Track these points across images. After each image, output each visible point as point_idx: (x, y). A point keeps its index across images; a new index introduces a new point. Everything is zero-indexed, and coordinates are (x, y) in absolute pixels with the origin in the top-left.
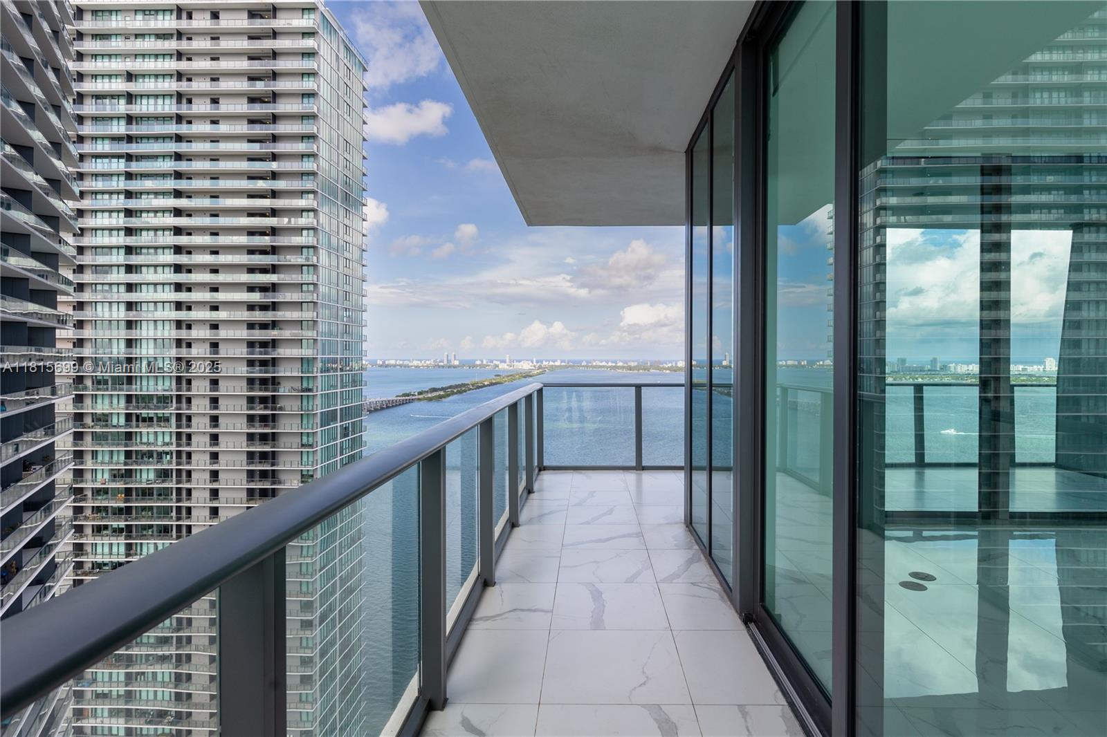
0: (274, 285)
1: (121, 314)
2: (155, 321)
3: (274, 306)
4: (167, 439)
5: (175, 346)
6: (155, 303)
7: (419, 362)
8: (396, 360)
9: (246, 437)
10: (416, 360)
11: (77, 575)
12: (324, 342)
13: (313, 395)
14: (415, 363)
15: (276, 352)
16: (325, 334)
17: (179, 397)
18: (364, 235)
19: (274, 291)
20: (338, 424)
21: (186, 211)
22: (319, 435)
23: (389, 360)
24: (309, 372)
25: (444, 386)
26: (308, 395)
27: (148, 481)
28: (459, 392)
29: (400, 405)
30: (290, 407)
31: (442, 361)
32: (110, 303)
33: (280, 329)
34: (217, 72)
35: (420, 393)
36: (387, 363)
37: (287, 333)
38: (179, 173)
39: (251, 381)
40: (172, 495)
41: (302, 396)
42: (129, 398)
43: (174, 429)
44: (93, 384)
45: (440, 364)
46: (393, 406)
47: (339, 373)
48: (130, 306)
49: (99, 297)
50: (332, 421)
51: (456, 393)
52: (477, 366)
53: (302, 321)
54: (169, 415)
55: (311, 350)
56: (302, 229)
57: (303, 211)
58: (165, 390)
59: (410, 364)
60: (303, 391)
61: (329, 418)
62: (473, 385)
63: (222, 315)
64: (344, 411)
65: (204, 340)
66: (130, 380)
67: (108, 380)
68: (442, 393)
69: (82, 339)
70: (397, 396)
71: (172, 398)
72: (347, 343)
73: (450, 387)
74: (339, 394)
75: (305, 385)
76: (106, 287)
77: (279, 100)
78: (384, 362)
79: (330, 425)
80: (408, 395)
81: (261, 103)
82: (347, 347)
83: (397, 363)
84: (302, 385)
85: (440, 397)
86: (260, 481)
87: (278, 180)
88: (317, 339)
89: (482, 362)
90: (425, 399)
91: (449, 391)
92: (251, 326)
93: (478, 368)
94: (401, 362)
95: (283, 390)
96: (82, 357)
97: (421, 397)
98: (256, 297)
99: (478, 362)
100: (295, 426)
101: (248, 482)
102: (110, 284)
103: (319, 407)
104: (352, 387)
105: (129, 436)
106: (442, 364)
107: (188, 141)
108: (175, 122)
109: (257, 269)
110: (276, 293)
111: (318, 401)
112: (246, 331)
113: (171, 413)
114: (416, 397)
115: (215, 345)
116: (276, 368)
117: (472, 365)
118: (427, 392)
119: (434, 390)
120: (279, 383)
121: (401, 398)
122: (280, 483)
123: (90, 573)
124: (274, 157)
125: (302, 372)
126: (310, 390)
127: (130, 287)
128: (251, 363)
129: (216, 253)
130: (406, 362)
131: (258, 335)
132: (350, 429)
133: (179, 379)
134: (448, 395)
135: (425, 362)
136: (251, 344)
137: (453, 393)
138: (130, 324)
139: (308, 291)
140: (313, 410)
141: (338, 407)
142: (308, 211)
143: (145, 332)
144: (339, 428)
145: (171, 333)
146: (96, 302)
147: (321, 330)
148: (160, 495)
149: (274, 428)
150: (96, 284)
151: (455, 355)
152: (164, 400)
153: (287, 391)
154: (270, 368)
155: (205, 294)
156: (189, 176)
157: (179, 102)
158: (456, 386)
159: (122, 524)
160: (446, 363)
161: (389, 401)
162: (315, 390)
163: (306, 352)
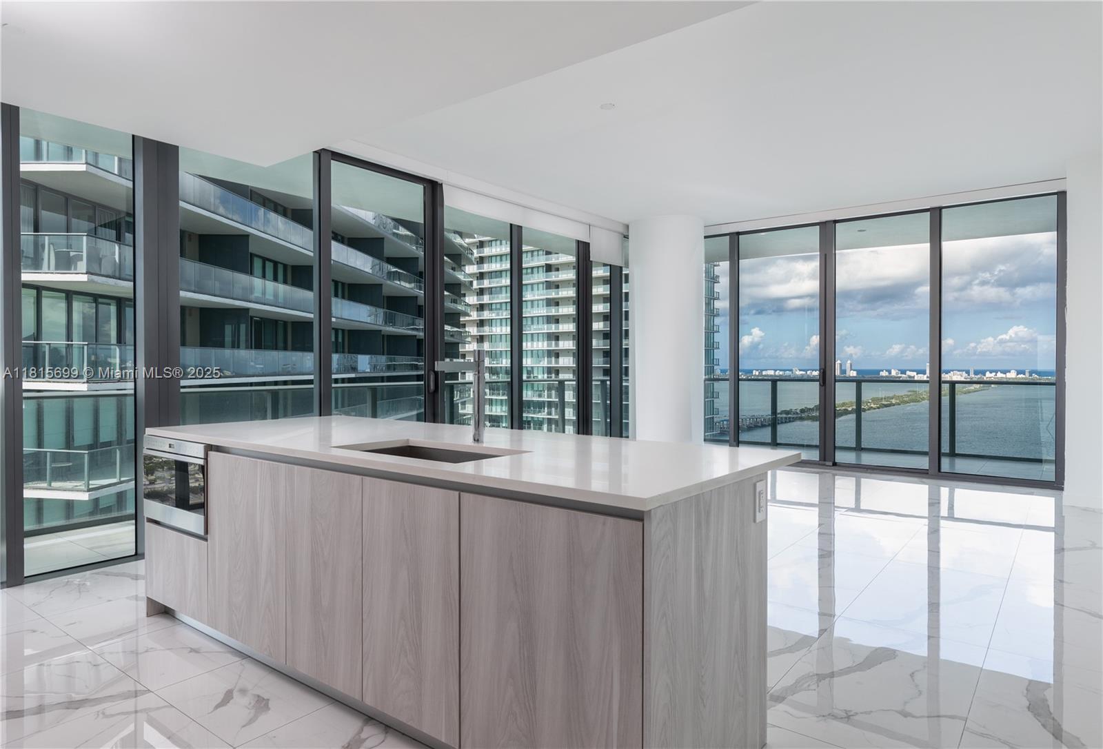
23: (767, 370)
35: (802, 411)
80: (790, 413)
89: (890, 372)
90: (809, 418)
97: (803, 415)
99: (884, 374)
114: (798, 416)
151: (851, 364)
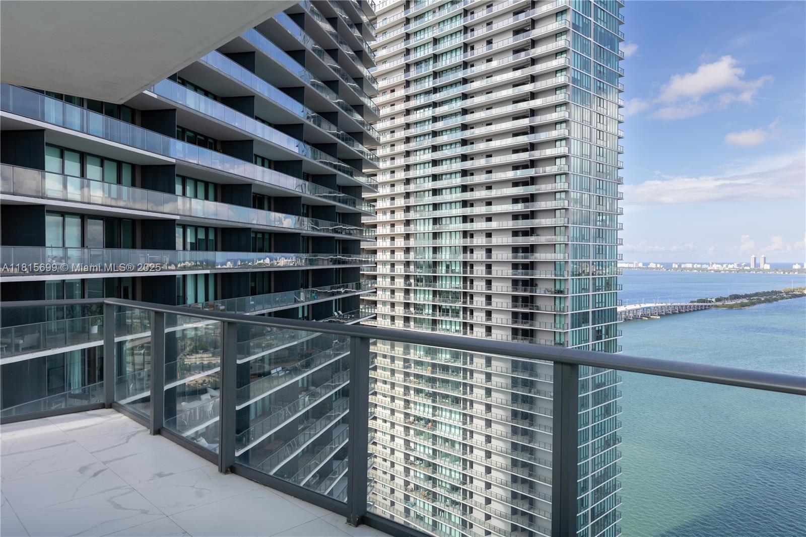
0: (532, 195)
1: (430, 228)
2: (450, 232)
3: (532, 215)
4: (458, 328)
5: (462, 253)
6: (451, 217)
7: (720, 266)
8: (693, 264)
9: (511, 331)
10: (716, 264)
11: (406, 423)
12: (575, 246)
13: (565, 297)
14: (715, 267)
15: (534, 257)
16: (577, 239)
17: (465, 294)
18: (619, 138)
19: (533, 201)
20: (591, 327)
21: (469, 140)
22: (570, 335)
23: (685, 263)
24: (561, 275)
25: (748, 293)
26: (560, 297)
27: (446, 359)
28: (767, 301)
29: (694, 311)
30: (545, 306)
31: (748, 265)
32: (424, 219)
33: (537, 235)
34: (490, 18)
35: (718, 300)
36: (683, 266)
37: (542, 239)
38: (465, 109)
39: (515, 282)
40: (460, 373)
41: (555, 297)
42: (435, 293)
43: (461, 320)
44: (415, 281)
45: (746, 268)
46: (686, 312)
47: (591, 277)
48: (436, 221)
49: (418, 216)
50: (583, 323)
51: (764, 302)
52: (795, 270)
53: (555, 227)
54: (459, 308)
55: (562, 255)
56: (556, 141)
57: (556, 123)
58: (456, 288)
59: (709, 268)
60: (555, 293)
61: (581, 319)
62: (787, 293)
63: (494, 225)
64: (597, 314)
65: (481, 247)
66: (435, 278)
67: (422, 278)
68: (745, 301)
69: (409, 248)
70: (692, 302)
71: (460, 293)
72: (601, 247)
73: (756, 294)
74: (591, 297)
75: (558, 287)
76: (422, 208)
77: (537, 26)
78: (680, 266)
79: (581, 327)
80: (704, 301)
81: (524, 32)
82: (600, 251)
83: (695, 266)
84: (555, 287)
85: (743, 305)
86: (522, 372)
87: (536, 99)
88: (568, 244)
89: (802, 266)
90: (723, 306)
91: (754, 299)
92: (515, 233)
93: (796, 273)
94: (699, 266)
95: (540, 292)
96: (409, 261)
97: (718, 303)
98: (519, 207)
99: (796, 267)
100: (549, 325)
101: (513, 371)
102: (424, 205)
103: (570, 308)
104: (605, 291)
105: (434, 322)
106: (748, 268)
107: (471, 82)
108: (462, 69)
109: (521, 182)
110: (534, 203)
111: (569, 303)
112: (511, 238)
113: (460, 307)
114: (713, 304)
115: (489, 251)
116: (534, 271)
117: (788, 268)
118: (727, 299)
119: (736, 297)
120: (536, 285)
121: (696, 304)
122: (536, 376)
123: (413, 423)
124: (533, 79)
125: (555, 275)
126: (561, 292)
127: (436, 206)
128: (515, 266)
129: (489, 172)
130: (704, 266)
131: (521, 241)
132: (603, 332)
133: (465, 279)
134: (754, 304)
135: (727, 266)
136: (515, 250)
137: (760, 302)
138: (436, 235)
139: (560, 199)
140: (563, 312)
141: (591, 310)
142: (561, 122)
143: (444, 241)
144: (591, 331)
145: (459, 241)
146: (416, 220)
147: (572, 236)
148: (453, 372)
149: (531, 325)
150: (416, 206)
151: (765, 258)
152: (455, 296)
153: (543, 292)
154: (530, 271)
155: (482, 208)
156: (472, 111)
157: (465, 51)
158: (764, 294)
159: (431, 390)
160: (752, 266)
161: (682, 306)
162: (566, 292)
163: (559, 256)
